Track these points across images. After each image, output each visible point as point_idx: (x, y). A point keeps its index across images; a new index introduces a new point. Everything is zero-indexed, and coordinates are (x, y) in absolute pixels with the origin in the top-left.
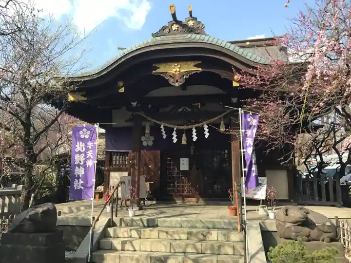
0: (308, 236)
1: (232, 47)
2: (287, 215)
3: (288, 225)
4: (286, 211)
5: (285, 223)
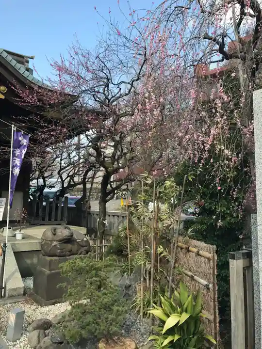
0: (70, 251)
1: (9, 58)
2: (55, 234)
3: (55, 243)
4: (55, 230)
5: (52, 241)
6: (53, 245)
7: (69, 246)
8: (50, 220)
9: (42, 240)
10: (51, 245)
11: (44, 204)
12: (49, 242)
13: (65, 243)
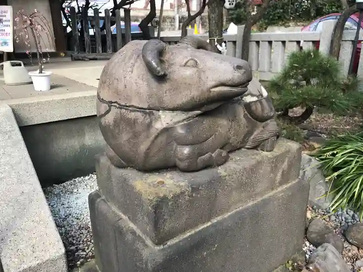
5: (150, 111)
6: (159, 126)
7: (222, 126)
8: (104, 50)
9: (104, 107)
10: (149, 126)
11: (91, 32)
12: (139, 115)
13: (204, 114)
